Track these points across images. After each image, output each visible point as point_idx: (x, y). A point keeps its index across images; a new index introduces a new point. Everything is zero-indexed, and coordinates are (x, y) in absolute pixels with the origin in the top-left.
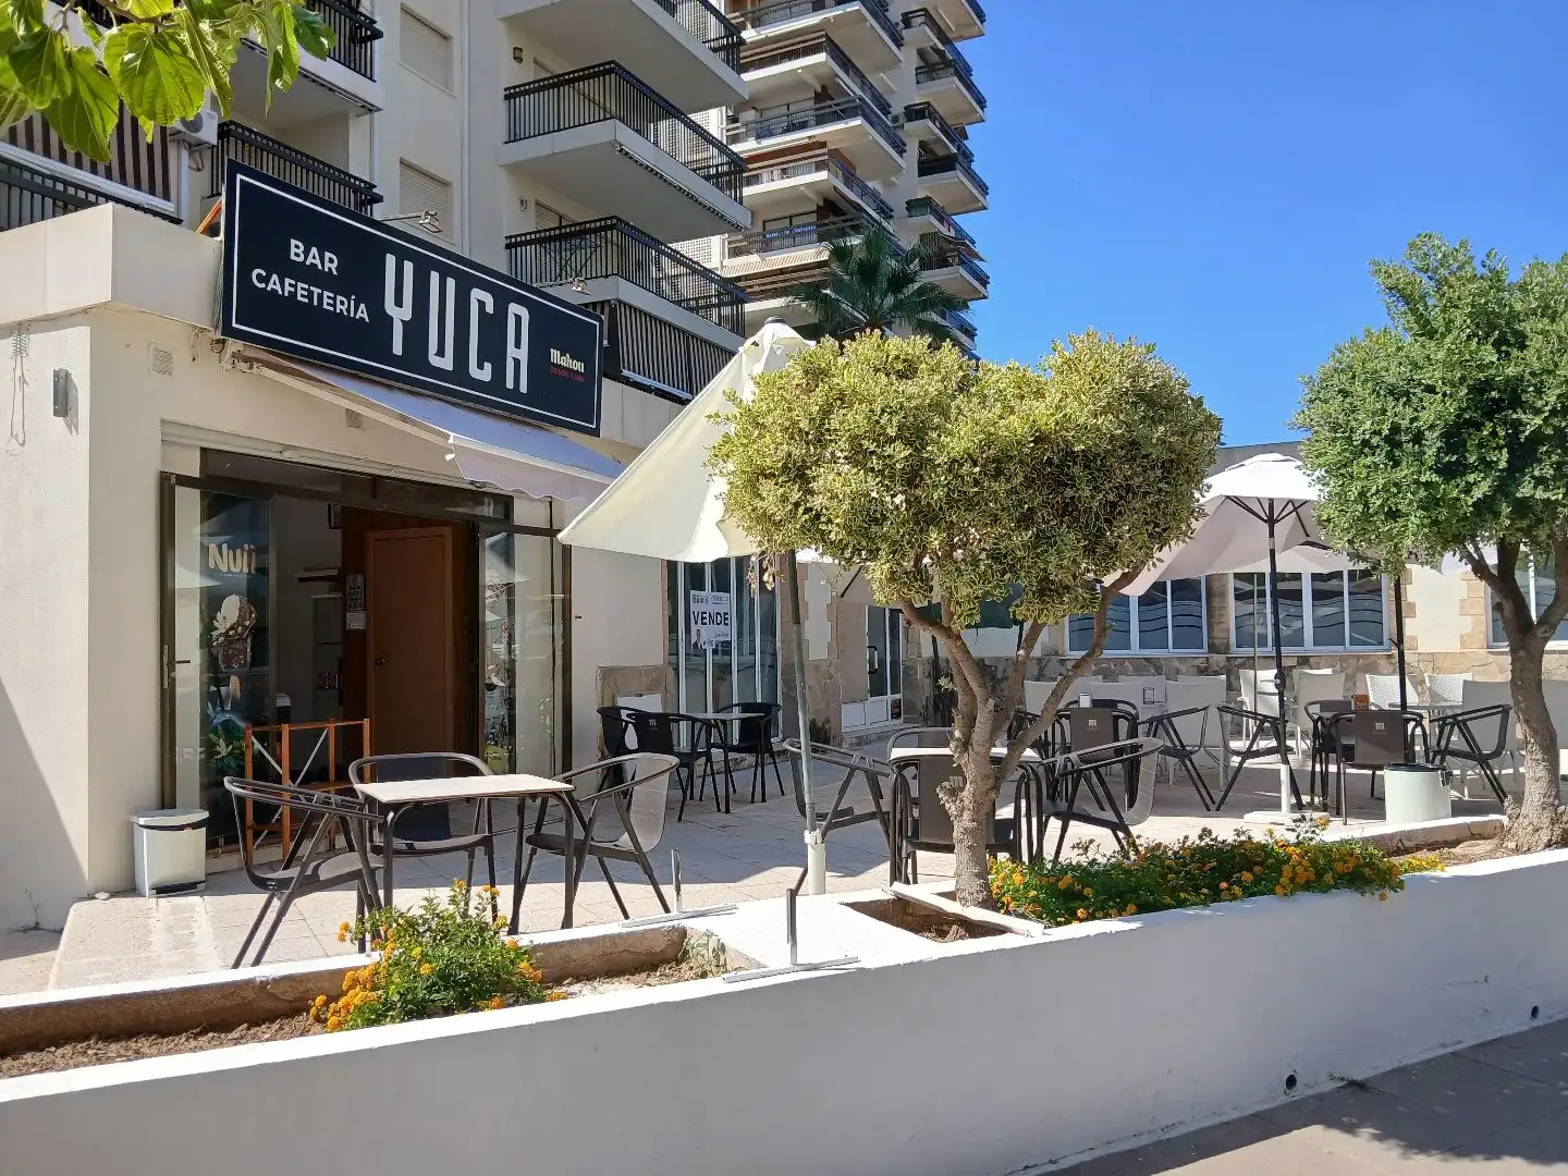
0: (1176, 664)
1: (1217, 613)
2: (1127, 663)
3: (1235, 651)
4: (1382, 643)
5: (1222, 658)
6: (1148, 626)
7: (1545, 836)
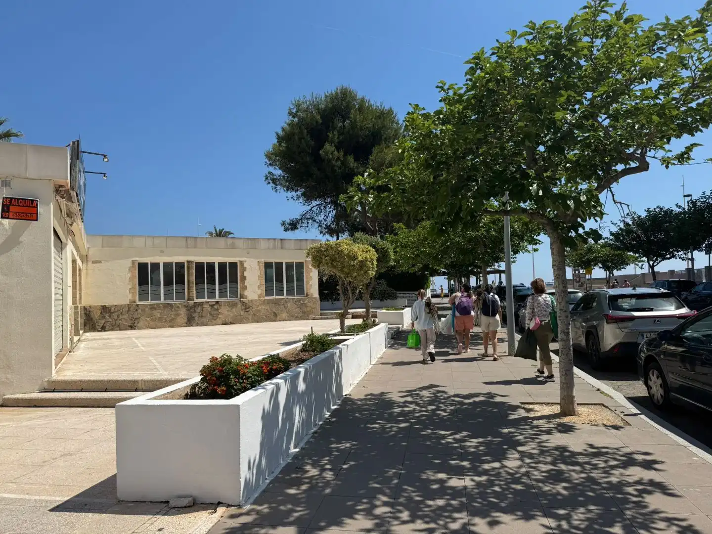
1: (191, 288)
2: (161, 305)
3: (196, 300)
4: (237, 297)
5: (193, 302)
6: (167, 293)
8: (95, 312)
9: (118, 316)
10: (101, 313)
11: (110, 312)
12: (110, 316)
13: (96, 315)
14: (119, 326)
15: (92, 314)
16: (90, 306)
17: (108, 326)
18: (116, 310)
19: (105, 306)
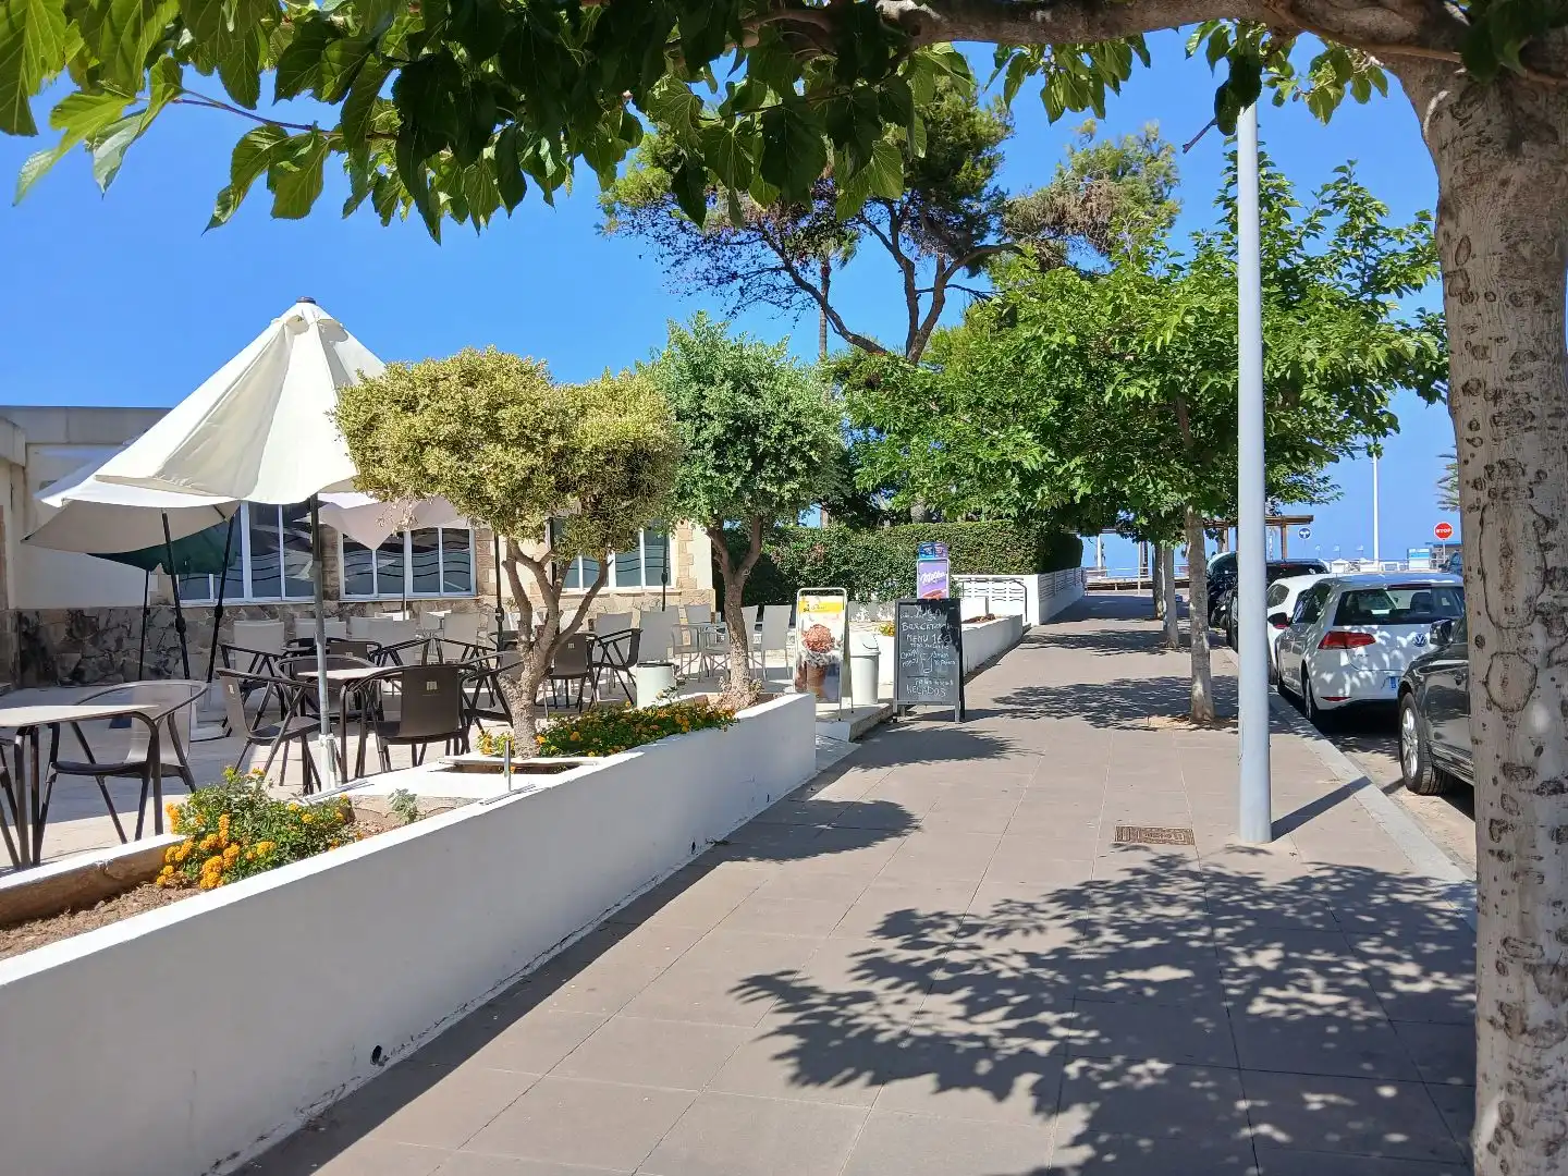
0: (291, 610)
1: (330, 562)
2: (242, 611)
3: (344, 598)
4: (469, 590)
5: (334, 603)
6: (260, 575)
7: (747, 698)
8: (52, 628)
9: (119, 641)
10: (70, 632)
11: (94, 628)
12: (94, 642)
13: (56, 636)
14: (122, 669)
15: (42, 635)
16: (37, 613)
17: (90, 667)
18: (113, 623)
19: (80, 611)
